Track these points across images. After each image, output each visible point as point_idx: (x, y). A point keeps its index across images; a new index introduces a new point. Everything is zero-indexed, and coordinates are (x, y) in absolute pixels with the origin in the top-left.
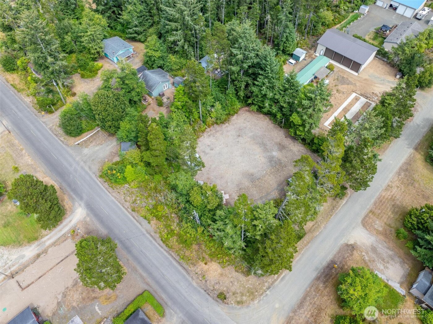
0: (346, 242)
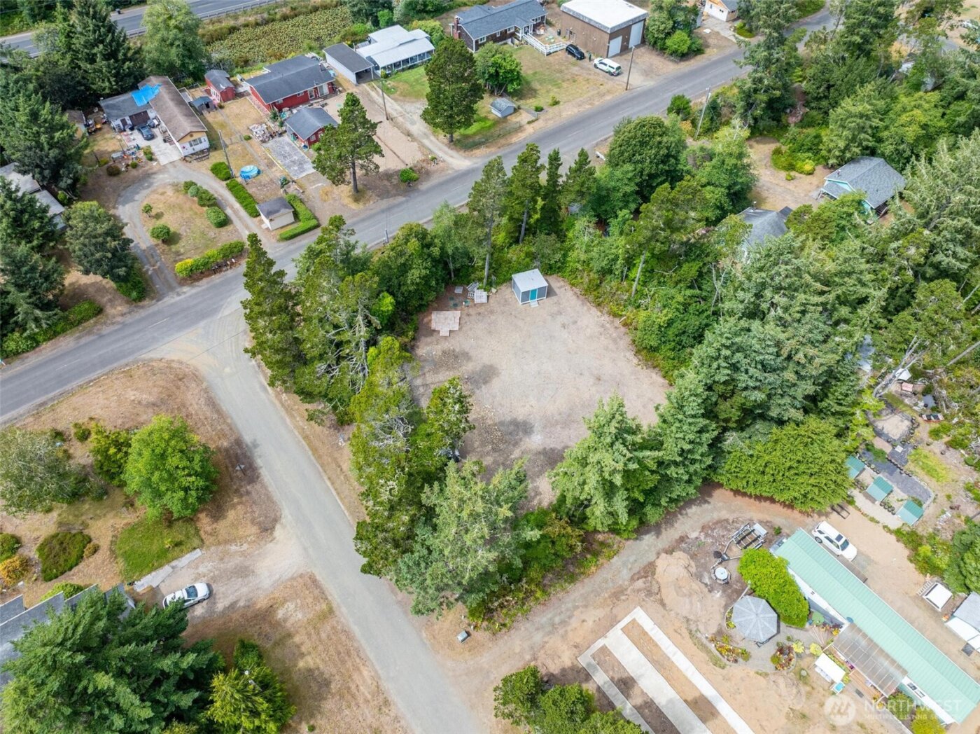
0: (283, 521)
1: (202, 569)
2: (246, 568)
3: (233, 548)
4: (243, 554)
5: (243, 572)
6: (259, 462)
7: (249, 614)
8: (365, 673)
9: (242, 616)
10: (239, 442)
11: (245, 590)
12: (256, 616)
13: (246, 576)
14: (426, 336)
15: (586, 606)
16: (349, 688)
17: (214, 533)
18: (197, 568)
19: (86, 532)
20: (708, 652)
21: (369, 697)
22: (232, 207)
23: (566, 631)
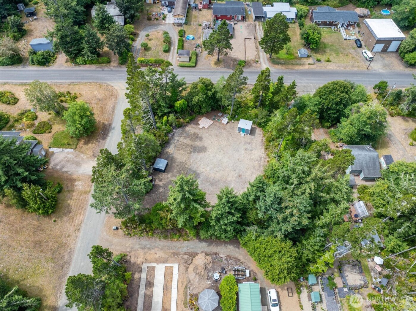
1: (69, 156)
2: (80, 163)
3: (82, 155)
4: (82, 159)
5: (78, 164)
6: (110, 134)
7: (69, 177)
8: (81, 217)
9: (67, 176)
10: (110, 125)
11: (74, 169)
12: (70, 179)
13: (78, 166)
14: (194, 124)
15: (161, 249)
16: (74, 218)
17: (81, 148)
18: (68, 154)
19: (52, 126)
20: (186, 298)
21: (76, 225)
22: (174, 47)
23: (147, 252)
